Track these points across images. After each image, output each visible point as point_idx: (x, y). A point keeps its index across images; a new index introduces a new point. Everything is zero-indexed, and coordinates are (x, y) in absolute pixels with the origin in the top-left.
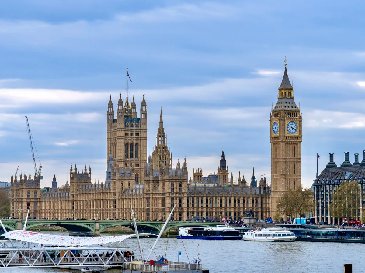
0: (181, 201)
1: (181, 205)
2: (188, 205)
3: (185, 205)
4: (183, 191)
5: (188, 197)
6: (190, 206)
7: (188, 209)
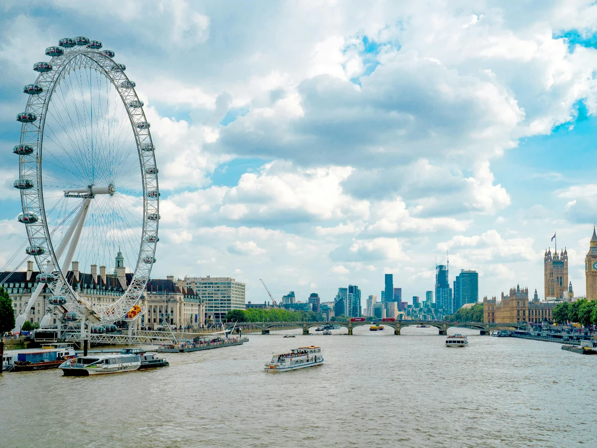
0: (524, 311)
1: (524, 314)
2: (529, 314)
3: (527, 314)
4: (526, 306)
5: (529, 310)
6: (531, 314)
7: (529, 316)
